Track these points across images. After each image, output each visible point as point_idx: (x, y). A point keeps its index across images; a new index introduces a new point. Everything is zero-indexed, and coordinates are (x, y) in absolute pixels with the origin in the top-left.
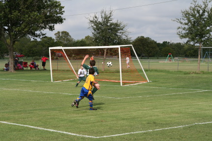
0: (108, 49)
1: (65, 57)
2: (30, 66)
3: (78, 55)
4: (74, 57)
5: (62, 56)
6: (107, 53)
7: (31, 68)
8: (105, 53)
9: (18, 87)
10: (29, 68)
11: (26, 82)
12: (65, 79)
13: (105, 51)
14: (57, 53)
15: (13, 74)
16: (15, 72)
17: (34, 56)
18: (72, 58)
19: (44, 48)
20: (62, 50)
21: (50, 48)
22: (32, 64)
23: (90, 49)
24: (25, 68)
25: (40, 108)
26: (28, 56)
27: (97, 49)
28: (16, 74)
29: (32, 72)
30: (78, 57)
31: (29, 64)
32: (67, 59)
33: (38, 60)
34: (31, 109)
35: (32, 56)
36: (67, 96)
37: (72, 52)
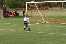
0: (65, 2)
1: (36, 8)
2: (14, 14)
3: (45, 6)
4: (42, 8)
5: (34, 8)
6: (64, 5)
7: (14, 15)
8: (62, 5)
9: (6, 28)
10: (13, 16)
11: (11, 24)
12: (36, 22)
13: (63, 4)
14: (31, 6)
15: (3, 19)
16: (4, 18)
17: (16, 8)
18: (41, 9)
19: (23, 3)
20: (34, 3)
21: (26, 3)
22: (15, 13)
23: (53, 3)
24: (10, 16)
25: (20, 42)
26: (13, 8)
27: (57, 3)
28: (4, 19)
29: (15, 18)
30: (45, 8)
31: (13, 13)
32: (37, 9)
33: (19, 10)
34: (15, 42)
35: (15, 8)
36: (38, 34)
37: (41, 5)
